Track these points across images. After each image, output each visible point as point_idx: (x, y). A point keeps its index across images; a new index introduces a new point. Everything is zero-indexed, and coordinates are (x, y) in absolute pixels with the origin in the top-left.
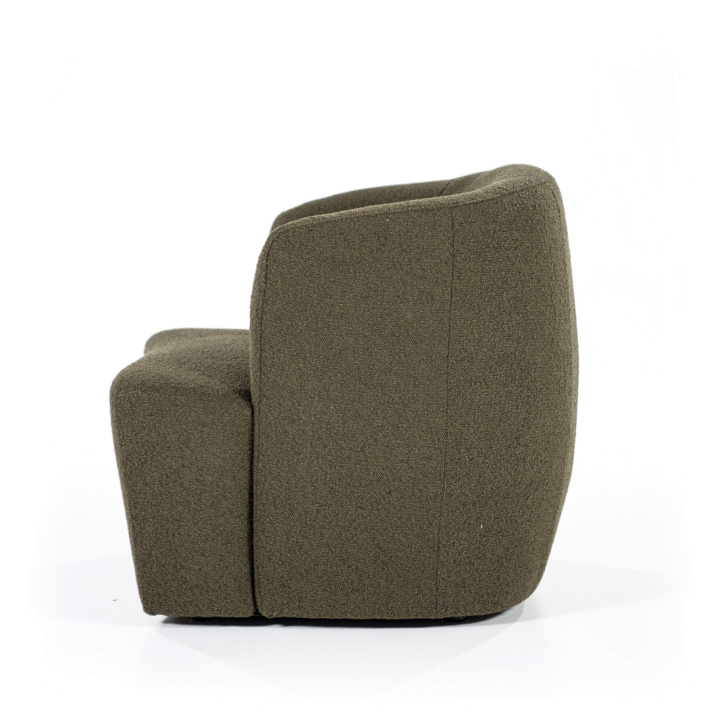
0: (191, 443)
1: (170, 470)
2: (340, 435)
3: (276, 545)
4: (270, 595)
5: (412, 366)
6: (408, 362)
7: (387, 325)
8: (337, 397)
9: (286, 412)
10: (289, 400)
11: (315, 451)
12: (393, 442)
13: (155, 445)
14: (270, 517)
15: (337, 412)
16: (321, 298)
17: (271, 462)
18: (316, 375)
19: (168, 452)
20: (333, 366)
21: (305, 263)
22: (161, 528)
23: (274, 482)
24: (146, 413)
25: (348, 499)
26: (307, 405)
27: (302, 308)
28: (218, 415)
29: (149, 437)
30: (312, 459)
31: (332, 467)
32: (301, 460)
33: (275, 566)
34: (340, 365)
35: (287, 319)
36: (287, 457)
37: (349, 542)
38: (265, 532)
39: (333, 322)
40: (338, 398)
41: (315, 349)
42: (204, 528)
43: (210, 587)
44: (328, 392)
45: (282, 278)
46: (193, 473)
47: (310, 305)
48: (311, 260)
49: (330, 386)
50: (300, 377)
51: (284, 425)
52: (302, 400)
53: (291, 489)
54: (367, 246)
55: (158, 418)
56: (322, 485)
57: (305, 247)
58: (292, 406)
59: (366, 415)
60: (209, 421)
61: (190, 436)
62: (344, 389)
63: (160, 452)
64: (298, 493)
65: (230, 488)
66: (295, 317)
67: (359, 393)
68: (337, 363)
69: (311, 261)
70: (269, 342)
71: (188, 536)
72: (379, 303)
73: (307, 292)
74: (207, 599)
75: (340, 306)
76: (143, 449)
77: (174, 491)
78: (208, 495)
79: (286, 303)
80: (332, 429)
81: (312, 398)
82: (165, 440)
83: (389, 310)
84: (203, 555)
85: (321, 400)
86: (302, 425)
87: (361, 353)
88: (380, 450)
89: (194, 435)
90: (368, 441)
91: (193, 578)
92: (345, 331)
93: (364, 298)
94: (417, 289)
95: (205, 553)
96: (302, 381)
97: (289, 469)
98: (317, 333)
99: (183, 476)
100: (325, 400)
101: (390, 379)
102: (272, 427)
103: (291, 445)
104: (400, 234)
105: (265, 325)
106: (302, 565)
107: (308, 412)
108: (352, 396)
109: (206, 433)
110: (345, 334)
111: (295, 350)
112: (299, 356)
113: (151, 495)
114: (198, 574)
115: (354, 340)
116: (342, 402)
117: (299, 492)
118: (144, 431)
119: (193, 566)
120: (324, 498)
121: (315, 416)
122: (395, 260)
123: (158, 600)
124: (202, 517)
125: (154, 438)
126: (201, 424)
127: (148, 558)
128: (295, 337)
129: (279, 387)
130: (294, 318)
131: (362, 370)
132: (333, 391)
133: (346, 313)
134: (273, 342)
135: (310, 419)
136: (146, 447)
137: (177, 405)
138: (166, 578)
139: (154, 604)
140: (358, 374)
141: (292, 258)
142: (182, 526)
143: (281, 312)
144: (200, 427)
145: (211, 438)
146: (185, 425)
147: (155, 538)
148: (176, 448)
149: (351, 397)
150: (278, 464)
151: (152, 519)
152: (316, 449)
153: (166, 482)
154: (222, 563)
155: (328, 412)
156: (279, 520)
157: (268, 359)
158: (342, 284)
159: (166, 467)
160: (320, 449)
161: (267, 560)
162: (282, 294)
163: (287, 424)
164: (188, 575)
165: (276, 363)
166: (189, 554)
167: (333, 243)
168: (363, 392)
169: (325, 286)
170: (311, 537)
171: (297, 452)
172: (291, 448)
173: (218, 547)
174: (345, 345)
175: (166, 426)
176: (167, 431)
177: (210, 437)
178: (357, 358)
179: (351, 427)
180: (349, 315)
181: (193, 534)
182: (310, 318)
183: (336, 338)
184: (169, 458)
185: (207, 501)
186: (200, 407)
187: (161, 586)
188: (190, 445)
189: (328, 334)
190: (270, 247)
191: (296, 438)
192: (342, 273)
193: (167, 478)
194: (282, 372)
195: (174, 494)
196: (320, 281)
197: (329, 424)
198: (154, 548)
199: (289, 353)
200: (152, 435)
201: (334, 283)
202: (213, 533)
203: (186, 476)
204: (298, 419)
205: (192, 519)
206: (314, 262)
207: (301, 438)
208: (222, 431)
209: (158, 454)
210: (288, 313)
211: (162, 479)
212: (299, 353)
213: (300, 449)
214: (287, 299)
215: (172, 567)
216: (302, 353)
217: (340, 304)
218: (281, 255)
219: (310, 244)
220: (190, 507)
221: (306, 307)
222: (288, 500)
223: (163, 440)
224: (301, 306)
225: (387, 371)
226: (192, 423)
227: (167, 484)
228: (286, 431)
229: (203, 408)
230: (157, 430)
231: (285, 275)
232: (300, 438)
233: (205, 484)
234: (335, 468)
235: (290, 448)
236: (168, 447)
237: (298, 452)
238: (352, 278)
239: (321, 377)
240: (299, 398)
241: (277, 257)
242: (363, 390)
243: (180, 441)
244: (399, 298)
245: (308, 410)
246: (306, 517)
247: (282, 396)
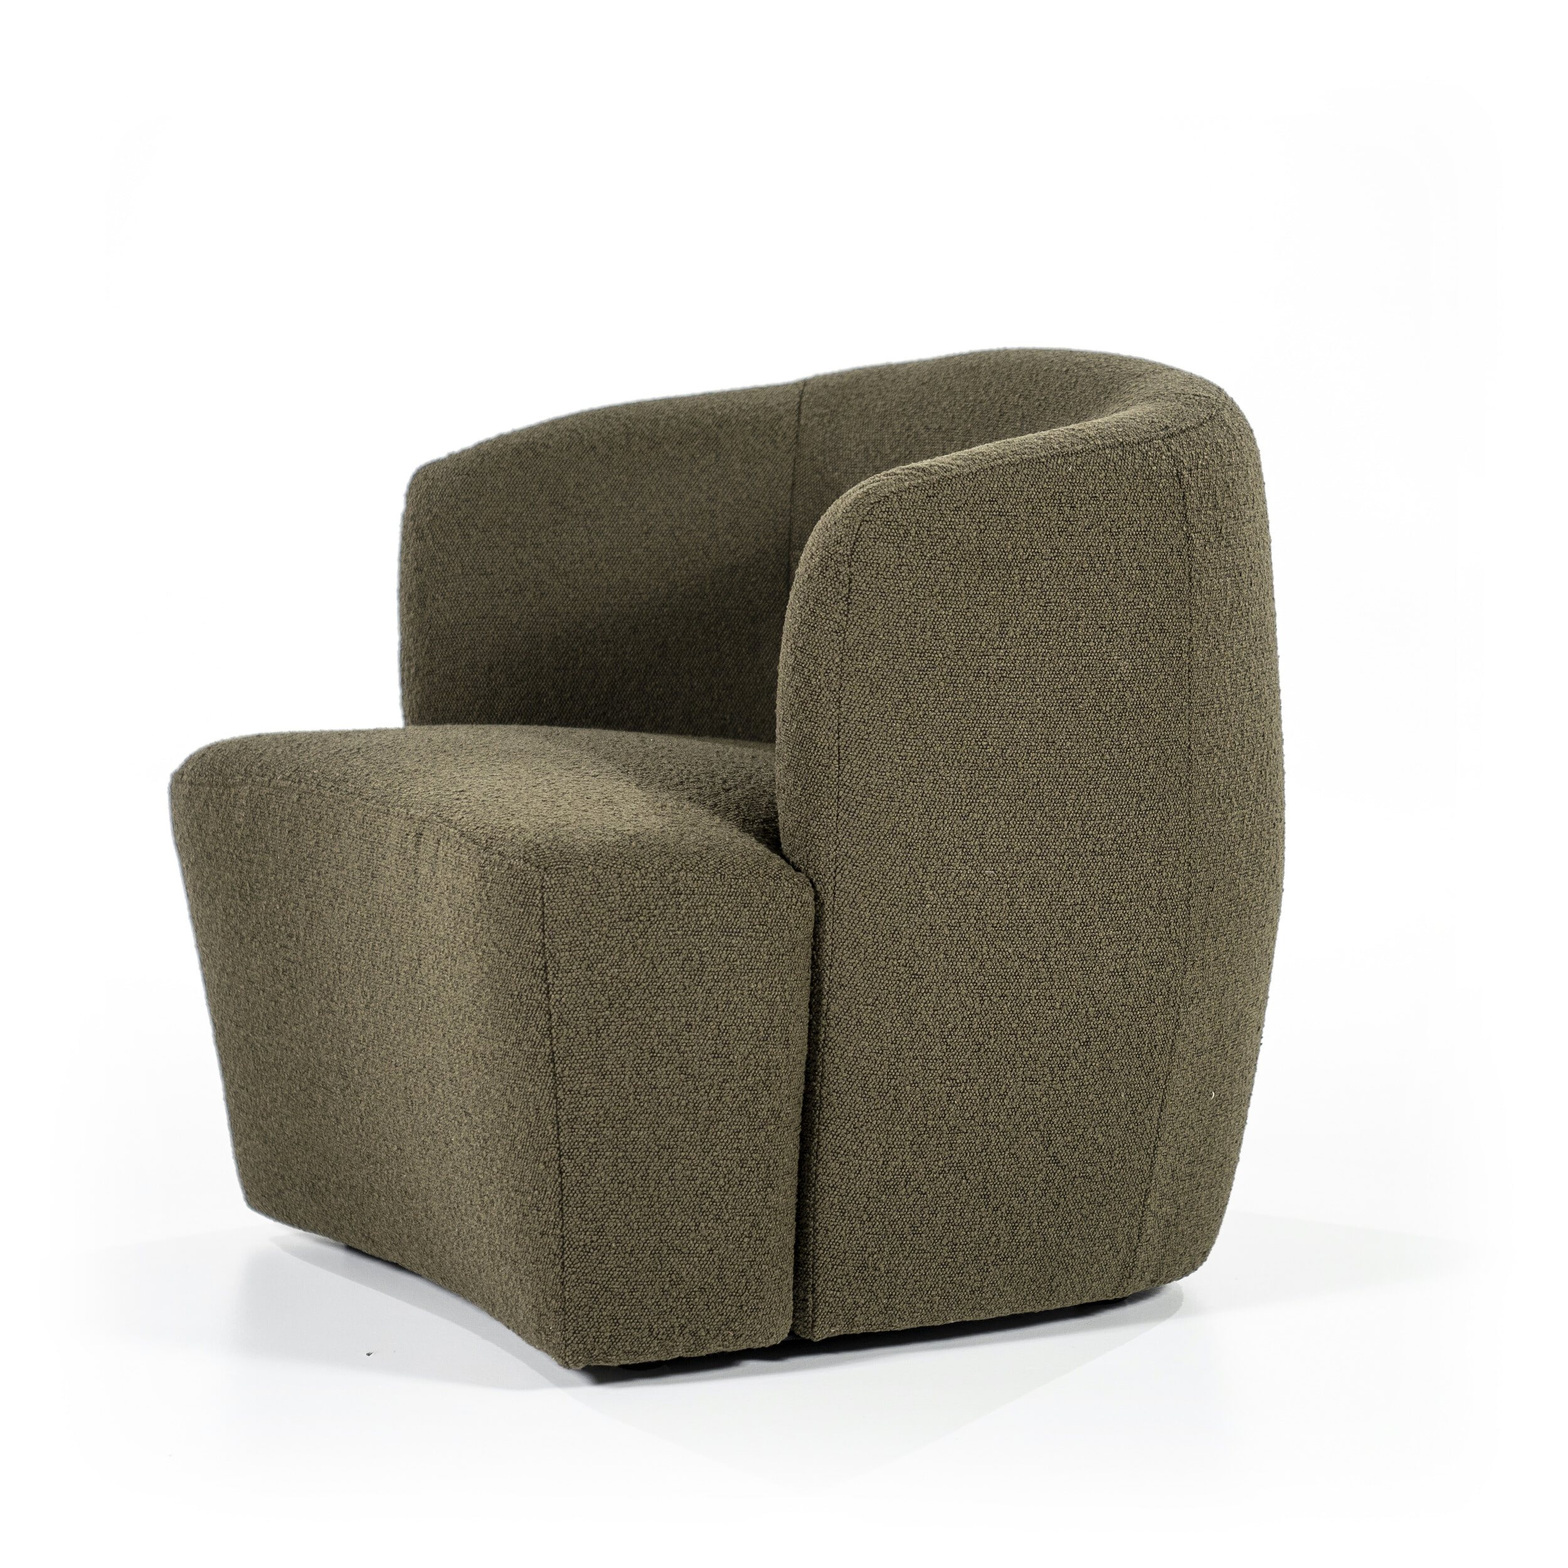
0: (707, 973)
1: (661, 1037)
2: (1004, 929)
3: (861, 1179)
4: (834, 1290)
5: (1133, 771)
6: (1127, 763)
7: (1086, 689)
8: (999, 847)
9: (898, 889)
10: (902, 862)
11: (953, 967)
12: (1101, 935)
13: (631, 985)
14: (852, 1119)
15: (999, 880)
16: (961, 640)
17: (861, 1000)
18: (959, 804)
19: (659, 999)
20: (991, 783)
21: (928, 567)
22: (632, 1169)
23: (867, 1044)
24: (616, 916)
25: (1009, 1063)
26: (938, 871)
27: (926, 662)
28: (758, 907)
29: (620, 968)
30: (948, 985)
31: (985, 998)
32: (925, 989)
33: (854, 1225)
34: (1003, 779)
35: (897, 690)
36: (896, 985)
37: (1002, 1157)
38: (838, 1153)
39: (987, 690)
40: (1001, 851)
41: (954, 750)
42: (724, 1159)
43: (727, 1287)
44: (981, 840)
45: (884, 601)
46: (709, 1039)
47: (941, 655)
48: (939, 560)
49: (984, 826)
50: (927, 811)
51: (891, 918)
52: (930, 860)
53: (900, 1054)
54: (1041, 525)
55: (641, 926)
56: (963, 1040)
57: (928, 531)
58: (908, 876)
59: (1053, 883)
60: (742, 922)
61: (706, 959)
62: (1011, 830)
63: (641, 1000)
64: (913, 1061)
65: (778, 1065)
66: (912, 682)
67: (1040, 837)
68: (997, 775)
69: (939, 562)
70: (859, 741)
71: (689, 1180)
72: (1070, 644)
73: (934, 628)
74: (719, 1315)
75: (1000, 654)
76: (603, 995)
77: (667, 1083)
78: (735, 1085)
79: (893, 654)
80: (988, 918)
81: (950, 855)
82: (653, 973)
83: (1088, 658)
84: (719, 1218)
85: (968, 857)
86: (929, 914)
87: (1042, 751)
88: (1075, 954)
89: (712, 957)
90: (1054, 937)
91: (696, 1272)
92: (1011, 707)
93: (1042, 634)
94: (1135, 611)
95: (723, 1214)
96: (931, 819)
97: (900, 1011)
98: (957, 714)
99: (687, 1049)
100: (975, 858)
101: (1095, 802)
102: (865, 924)
103: (906, 959)
104: (1096, 497)
105: (848, 704)
106: (907, 1216)
107: (942, 885)
108: (1026, 844)
109: (736, 949)
110: (1010, 713)
111: (914, 755)
112: (923, 767)
113: (614, 1098)
114: (705, 1262)
115: (1027, 726)
116: (1009, 858)
117: (917, 1058)
118: (610, 956)
119: (697, 1245)
120: (963, 1067)
121: (955, 894)
122: (1092, 552)
123: (611, 1332)
124: (723, 1134)
125: (631, 970)
126: (725, 931)
127: (595, 1238)
128: (913, 726)
129: (882, 837)
130: (910, 686)
131: (1046, 787)
132: (991, 837)
133: (1011, 668)
134: (866, 740)
135: (946, 899)
136: (611, 993)
137: (678, 894)
138: (635, 1279)
139: (598, 1342)
140: (1038, 798)
141: (903, 557)
142: (678, 1160)
143: (883, 675)
144: (724, 937)
145: (746, 960)
146: (695, 935)
147: (616, 1192)
148: (676, 987)
149: (1024, 847)
150: (877, 1002)
151: (611, 1151)
152: (955, 963)
153: (649, 1065)
154: (754, 1232)
155: (982, 882)
156: (871, 1123)
157: (857, 777)
158: (1000, 607)
159: (652, 1033)
160: (963, 964)
161: (838, 1214)
162: (884, 636)
163: (899, 914)
164: (684, 1266)
165: (876, 785)
166: (690, 1220)
167: (979, 522)
168: (1047, 835)
169: (968, 614)
170: (932, 1153)
171: (917, 974)
172: (906, 966)
173: (749, 1197)
174: (1011, 736)
175: (657, 942)
176: (659, 953)
177: (744, 956)
178: (1034, 763)
179: (1024, 910)
180: (1016, 672)
181: (701, 1176)
182: (942, 683)
183: (993, 722)
184: (659, 1012)
185: (734, 1099)
186: (724, 893)
187: (621, 1298)
188: (704, 978)
189: (979, 715)
190: (857, 534)
191: (917, 943)
192: (1000, 585)
193: (651, 1057)
194: (889, 803)
195: (666, 1090)
196: (959, 603)
197: (982, 907)
198: (612, 1216)
199: (903, 762)
200: (628, 963)
201: (986, 607)
202: (742, 1167)
203: (694, 1048)
204: (922, 902)
205: (701, 1141)
206: (946, 563)
207: (926, 942)
208: (766, 942)
209: (636, 1005)
210: (897, 675)
211: (642, 1060)
212: (923, 759)
213: (923, 966)
214: (896, 645)
215: (651, 1253)
216: (928, 761)
217: (998, 650)
218: (881, 551)
219: (936, 526)
220: (698, 1115)
221: (933, 660)
222: (893, 1078)
223: (649, 973)
224: (924, 658)
225: (1091, 787)
226: (710, 930)
227: (652, 1070)
228: (896, 930)
229: (729, 895)
230: (638, 952)
231: (891, 595)
232: (924, 943)
233: (731, 1061)
234: (990, 999)
235: (903, 965)
236: (658, 988)
237: (919, 973)
238: (1017, 593)
239: (967, 808)
240: (924, 856)
241: (873, 556)
242: (1049, 829)
243: (684, 973)
244: (1105, 631)
245: (941, 882)
246: (925, 1113)
247: (888, 857)
